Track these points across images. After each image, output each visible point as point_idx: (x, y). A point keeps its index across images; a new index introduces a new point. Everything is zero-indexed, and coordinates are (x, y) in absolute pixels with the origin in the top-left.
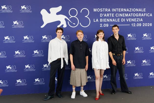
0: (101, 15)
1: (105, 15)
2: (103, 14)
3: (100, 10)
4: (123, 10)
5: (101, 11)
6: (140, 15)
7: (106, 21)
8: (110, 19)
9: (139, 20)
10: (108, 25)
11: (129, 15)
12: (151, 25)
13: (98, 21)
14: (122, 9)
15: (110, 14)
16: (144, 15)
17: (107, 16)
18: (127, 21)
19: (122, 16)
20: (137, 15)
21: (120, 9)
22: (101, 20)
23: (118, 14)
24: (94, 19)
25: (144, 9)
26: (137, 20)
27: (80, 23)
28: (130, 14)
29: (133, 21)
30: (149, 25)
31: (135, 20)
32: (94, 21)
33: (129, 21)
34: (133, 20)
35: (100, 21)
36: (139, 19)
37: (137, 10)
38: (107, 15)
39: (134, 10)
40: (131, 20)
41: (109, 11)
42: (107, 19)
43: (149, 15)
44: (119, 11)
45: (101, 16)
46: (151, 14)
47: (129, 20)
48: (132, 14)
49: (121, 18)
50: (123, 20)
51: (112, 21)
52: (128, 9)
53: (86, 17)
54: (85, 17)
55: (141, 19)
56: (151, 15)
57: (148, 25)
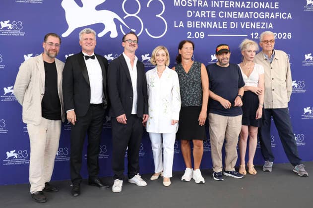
0: (190, 13)
1: (197, 14)
2: (193, 12)
3: (187, 4)
4: (234, 5)
5: (190, 5)
6: (267, 15)
7: (200, 25)
8: (208, 23)
9: (265, 26)
10: (203, 35)
11: (246, 16)
12: (289, 36)
13: (182, 25)
14: (232, 3)
15: (208, 12)
16: (276, 16)
17: (201, 16)
18: (243, 27)
19: (231, 17)
20: (261, 16)
21: (227, 3)
22: (190, 23)
23: (223, 13)
24: (175, 22)
25: (276, 3)
26: (261, 25)
27: (146, 29)
28: (247, 13)
29: (254, 27)
30: (287, 37)
31: (258, 27)
32: (175, 26)
33: (247, 28)
34: (253, 25)
35: (188, 27)
36: (266, 24)
37: (262, 5)
38: (202, 14)
39: (256, 5)
40: (250, 26)
41: (204, 5)
42: (202, 23)
43: (285, 16)
44: (226, 7)
45: (188, 16)
46: (289, 14)
47: (247, 25)
48: (251, 13)
49: (229, 20)
50: (233, 25)
51: (211, 27)
52: (243, 3)
53: (159, 16)
54: (157, 16)
55: (271, 24)
56: (290, 16)
57: (283, 36)
